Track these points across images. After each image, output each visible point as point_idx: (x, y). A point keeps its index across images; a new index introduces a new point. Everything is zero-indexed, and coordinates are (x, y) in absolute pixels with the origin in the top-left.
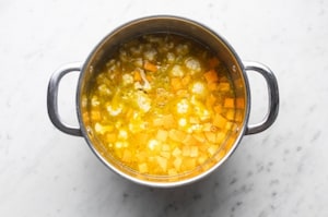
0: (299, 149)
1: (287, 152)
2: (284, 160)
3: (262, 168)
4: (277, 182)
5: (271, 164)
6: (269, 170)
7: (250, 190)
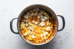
0: (67, 33)
1: (64, 33)
2: (64, 35)
3: (58, 37)
4: (62, 41)
5: (60, 36)
6: (60, 38)
7: (55, 42)
